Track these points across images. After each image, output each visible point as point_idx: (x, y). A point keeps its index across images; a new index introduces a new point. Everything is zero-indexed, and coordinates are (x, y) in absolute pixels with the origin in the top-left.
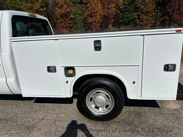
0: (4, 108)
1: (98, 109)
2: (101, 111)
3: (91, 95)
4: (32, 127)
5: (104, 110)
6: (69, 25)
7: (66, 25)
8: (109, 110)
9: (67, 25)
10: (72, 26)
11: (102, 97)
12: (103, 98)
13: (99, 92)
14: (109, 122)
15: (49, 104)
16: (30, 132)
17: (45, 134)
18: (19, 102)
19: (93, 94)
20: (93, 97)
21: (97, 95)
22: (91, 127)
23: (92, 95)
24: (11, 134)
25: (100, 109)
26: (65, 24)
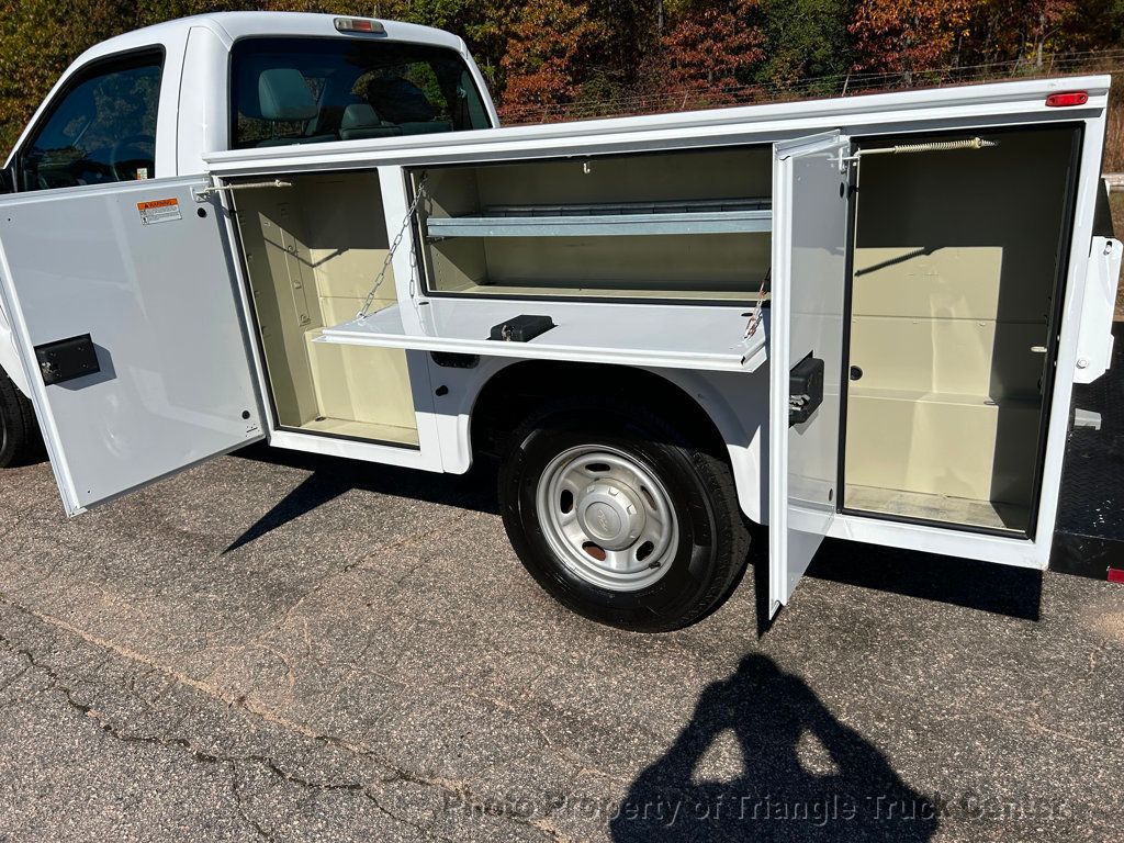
0: (223, 494)
1: (602, 557)
2: (614, 573)
3: (562, 478)
4: (292, 589)
5: (633, 568)
6: (734, 60)
7: (719, 62)
8: (653, 573)
9: (722, 62)
10: (757, 66)
11: (614, 490)
12: (622, 501)
13: (604, 467)
14: (656, 639)
15: (415, 501)
16: (274, 608)
17: (329, 631)
18: (295, 474)
19: (574, 470)
20: (573, 485)
21: (597, 479)
22: (547, 643)
23: (567, 477)
24: (201, 602)
25: (613, 560)
26: (709, 51)
